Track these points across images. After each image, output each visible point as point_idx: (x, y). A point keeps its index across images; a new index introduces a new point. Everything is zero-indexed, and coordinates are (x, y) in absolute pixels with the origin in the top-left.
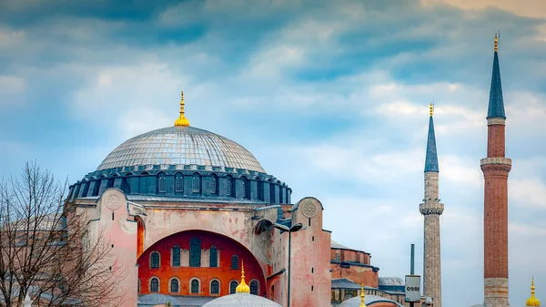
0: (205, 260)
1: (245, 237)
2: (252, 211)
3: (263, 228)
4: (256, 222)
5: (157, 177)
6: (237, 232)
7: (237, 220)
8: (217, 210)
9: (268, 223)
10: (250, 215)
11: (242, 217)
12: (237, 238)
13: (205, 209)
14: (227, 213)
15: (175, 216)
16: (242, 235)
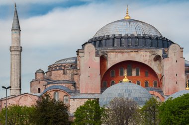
0: (134, 73)
1: (150, 63)
2: (152, 51)
3: (157, 58)
4: (154, 56)
5: (113, 39)
6: (146, 61)
7: (146, 56)
8: (137, 52)
9: (159, 56)
10: (152, 53)
11: (148, 54)
12: (146, 63)
13: (132, 52)
14: (142, 53)
15: (120, 55)
16: (149, 62)
